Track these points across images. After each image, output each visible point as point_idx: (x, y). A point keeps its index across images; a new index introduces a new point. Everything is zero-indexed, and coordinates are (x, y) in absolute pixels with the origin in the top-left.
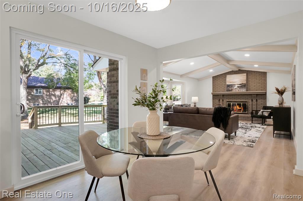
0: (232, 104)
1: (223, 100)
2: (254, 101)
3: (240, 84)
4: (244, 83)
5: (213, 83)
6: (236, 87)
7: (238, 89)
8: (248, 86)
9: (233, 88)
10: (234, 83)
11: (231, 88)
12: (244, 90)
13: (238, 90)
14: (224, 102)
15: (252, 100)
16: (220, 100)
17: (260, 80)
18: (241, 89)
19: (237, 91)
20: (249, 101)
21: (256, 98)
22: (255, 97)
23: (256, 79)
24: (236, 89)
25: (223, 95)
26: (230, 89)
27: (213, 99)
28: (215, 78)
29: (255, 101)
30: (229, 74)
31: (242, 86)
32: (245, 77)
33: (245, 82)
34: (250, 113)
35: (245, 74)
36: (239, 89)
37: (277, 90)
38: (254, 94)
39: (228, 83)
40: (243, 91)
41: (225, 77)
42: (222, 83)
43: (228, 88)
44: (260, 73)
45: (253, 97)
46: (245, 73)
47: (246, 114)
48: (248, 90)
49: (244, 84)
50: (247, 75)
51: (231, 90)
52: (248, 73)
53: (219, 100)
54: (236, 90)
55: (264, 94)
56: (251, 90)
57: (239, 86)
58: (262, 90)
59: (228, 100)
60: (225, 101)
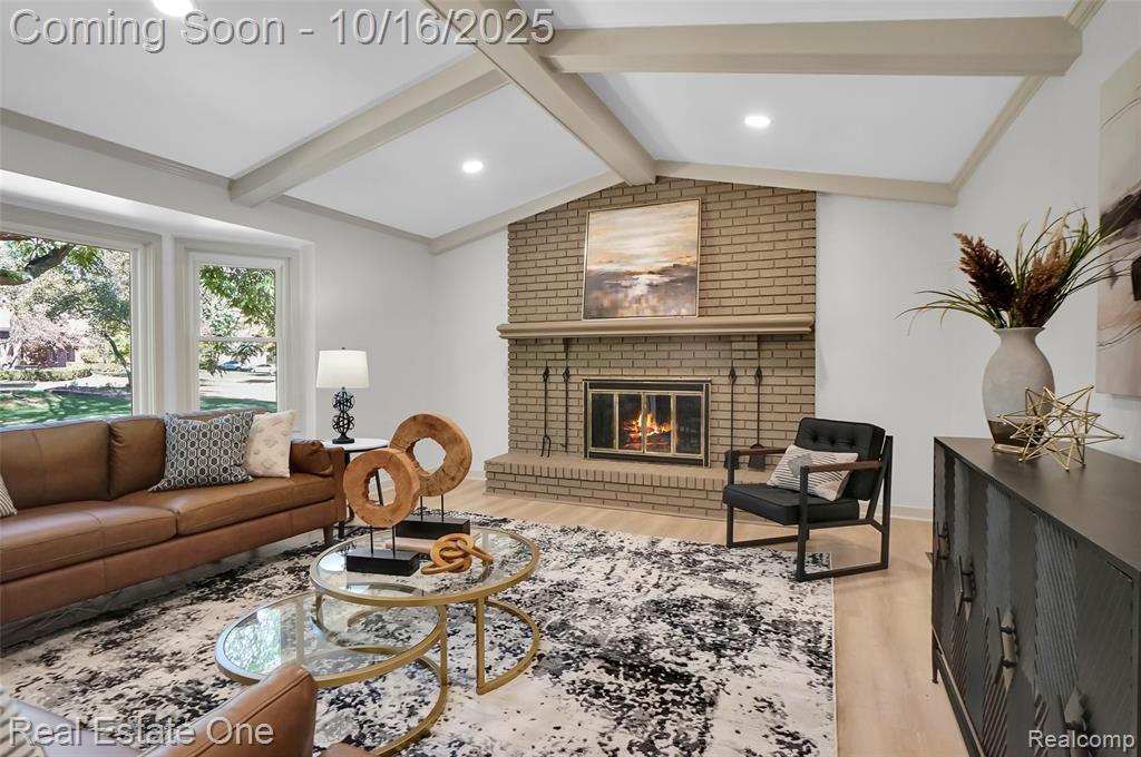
0: (616, 399)
1: (567, 374)
2: (745, 379)
3: (662, 272)
4: (684, 262)
5: (513, 263)
6: (640, 289)
7: (653, 301)
8: (709, 285)
9: (621, 295)
10: (628, 264)
11: (613, 297)
12: (684, 312)
13: (654, 309)
14: (571, 387)
15: (733, 375)
16: (551, 372)
17: (780, 245)
18: (671, 302)
19: (648, 312)
20: (716, 380)
21: (755, 364)
22: (749, 355)
23: (753, 238)
24: (638, 300)
25: (567, 342)
26: (606, 303)
27: (514, 365)
28: (523, 233)
29: (752, 381)
30: (600, 208)
31: (675, 280)
32: (694, 222)
33: (691, 258)
34: (723, 458)
35: (693, 207)
36: (660, 300)
37: (985, 270)
38: (744, 337)
39: (593, 265)
40: (681, 312)
41: (582, 227)
42: (561, 261)
43: (596, 294)
44: (781, 200)
45: (741, 355)
46: (691, 198)
47: (697, 463)
48: (710, 311)
49: (687, 268)
50: (703, 211)
51: (613, 311)
52: (714, 197)
53: (546, 374)
54: (640, 308)
55: (801, 337)
56: (728, 311)
57: (656, 279)
58: (791, 308)
59: (593, 374)
60: (579, 379)
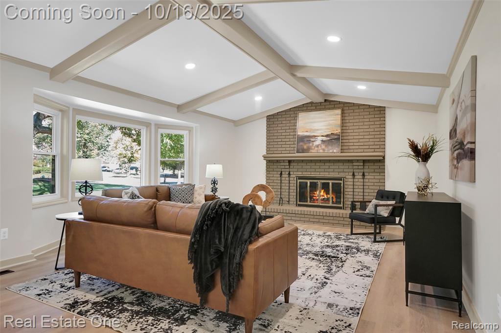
0: (308, 184)
1: (289, 174)
2: (359, 176)
3: (327, 136)
4: (335, 132)
5: (268, 131)
6: (318, 142)
7: (323, 147)
8: (344, 141)
9: (311, 144)
10: (313, 132)
11: (308, 145)
12: (335, 151)
13: (324, 150)
14: (291, 179)
15: (354, 175)
16: (283, 173)
17: (371, 127)
18: (330, 147)
19: (321, 151)
20: (347, 177)
21: (362, 171)
22: (360, 167)
23: (362, 124)
24: (317, 146)
25: (290, 162)
26: (305, 147)
27: (268, 170)
28: (273, 120)
29: (361, 177)
30: (303, 111)
31: (333, 139)
32: (339, 117)
33: (338, 131)
34: (350, 206)
35: (339, 112)
36: (326, 146)
38: (358, 161)
39: (300, 133)
40: (334, 151)
41: (295, 118)
42: (287, 131)
43: (301, 144)
44: (373, 110)
45: (357, 167)
46: (338, 108)
47: (340, 208)
48: (345, 151)
49: (336, 135)
50: (343, 113)
51: (308, 150)
52: (346, 108)
53: (281, 174)
54: (319, 149)
55: (379, 161)
56: (352, 151)
57: (325, 138)
58: (376, 150)
59: (300, 174)
60: (294, 176)
